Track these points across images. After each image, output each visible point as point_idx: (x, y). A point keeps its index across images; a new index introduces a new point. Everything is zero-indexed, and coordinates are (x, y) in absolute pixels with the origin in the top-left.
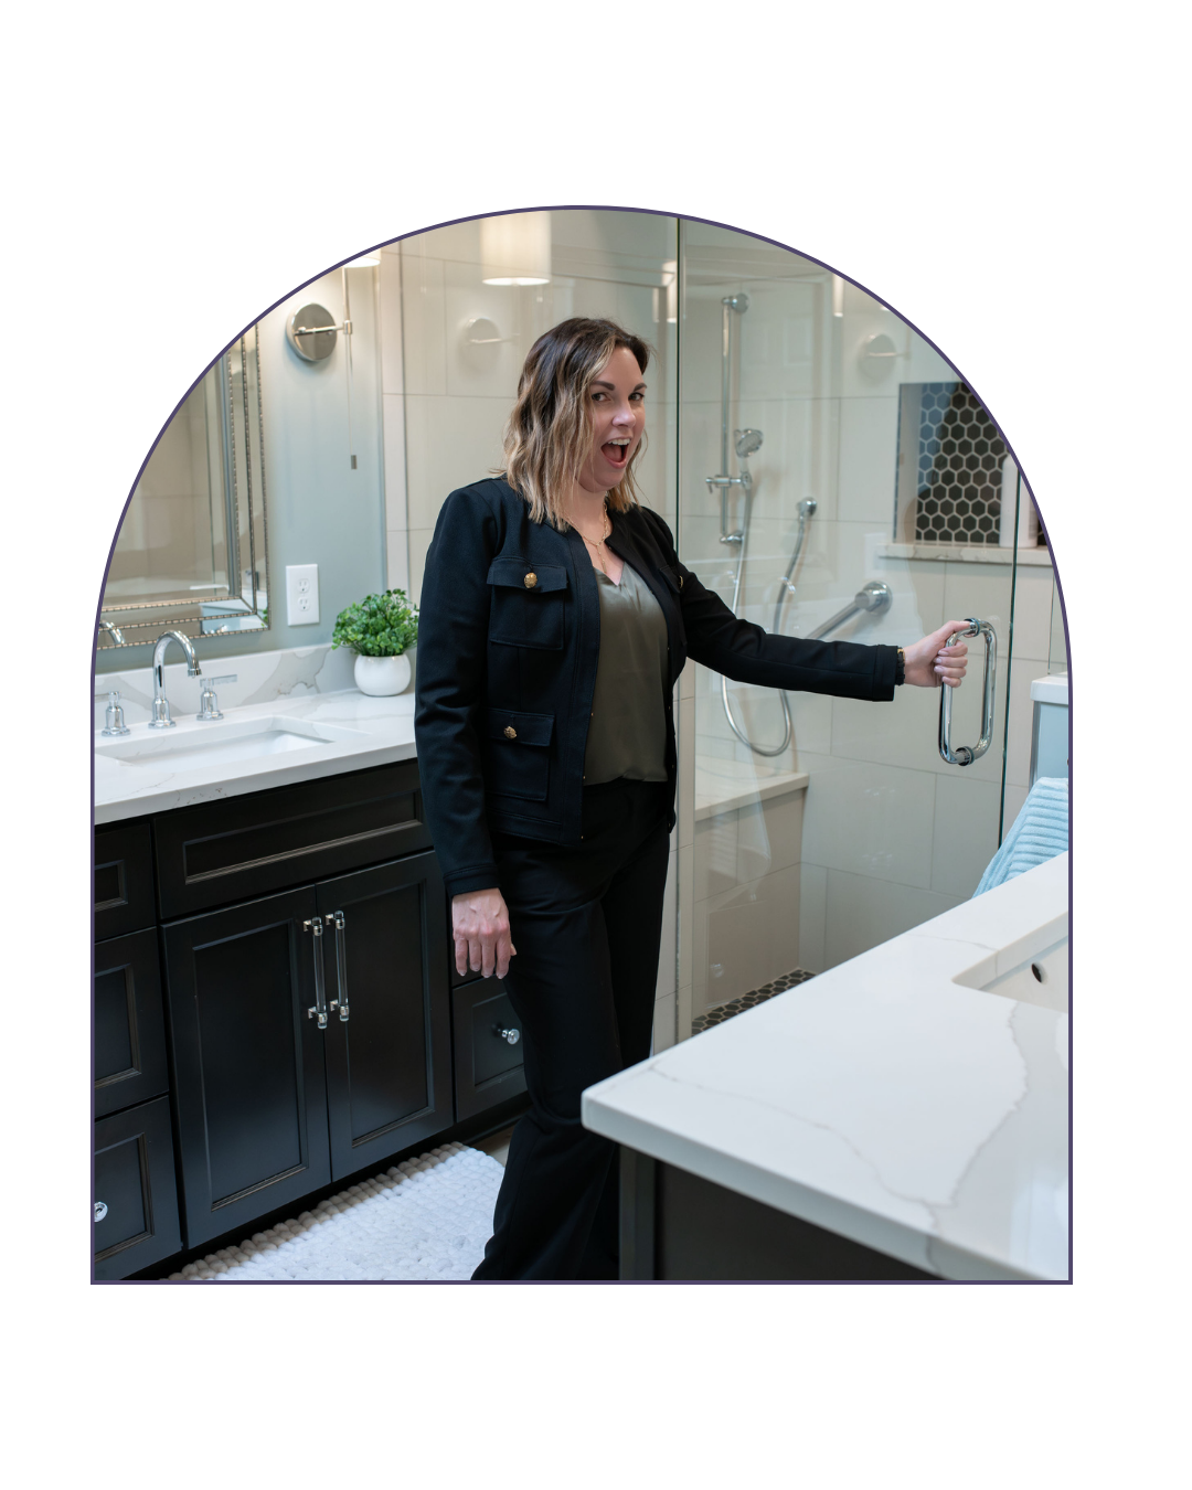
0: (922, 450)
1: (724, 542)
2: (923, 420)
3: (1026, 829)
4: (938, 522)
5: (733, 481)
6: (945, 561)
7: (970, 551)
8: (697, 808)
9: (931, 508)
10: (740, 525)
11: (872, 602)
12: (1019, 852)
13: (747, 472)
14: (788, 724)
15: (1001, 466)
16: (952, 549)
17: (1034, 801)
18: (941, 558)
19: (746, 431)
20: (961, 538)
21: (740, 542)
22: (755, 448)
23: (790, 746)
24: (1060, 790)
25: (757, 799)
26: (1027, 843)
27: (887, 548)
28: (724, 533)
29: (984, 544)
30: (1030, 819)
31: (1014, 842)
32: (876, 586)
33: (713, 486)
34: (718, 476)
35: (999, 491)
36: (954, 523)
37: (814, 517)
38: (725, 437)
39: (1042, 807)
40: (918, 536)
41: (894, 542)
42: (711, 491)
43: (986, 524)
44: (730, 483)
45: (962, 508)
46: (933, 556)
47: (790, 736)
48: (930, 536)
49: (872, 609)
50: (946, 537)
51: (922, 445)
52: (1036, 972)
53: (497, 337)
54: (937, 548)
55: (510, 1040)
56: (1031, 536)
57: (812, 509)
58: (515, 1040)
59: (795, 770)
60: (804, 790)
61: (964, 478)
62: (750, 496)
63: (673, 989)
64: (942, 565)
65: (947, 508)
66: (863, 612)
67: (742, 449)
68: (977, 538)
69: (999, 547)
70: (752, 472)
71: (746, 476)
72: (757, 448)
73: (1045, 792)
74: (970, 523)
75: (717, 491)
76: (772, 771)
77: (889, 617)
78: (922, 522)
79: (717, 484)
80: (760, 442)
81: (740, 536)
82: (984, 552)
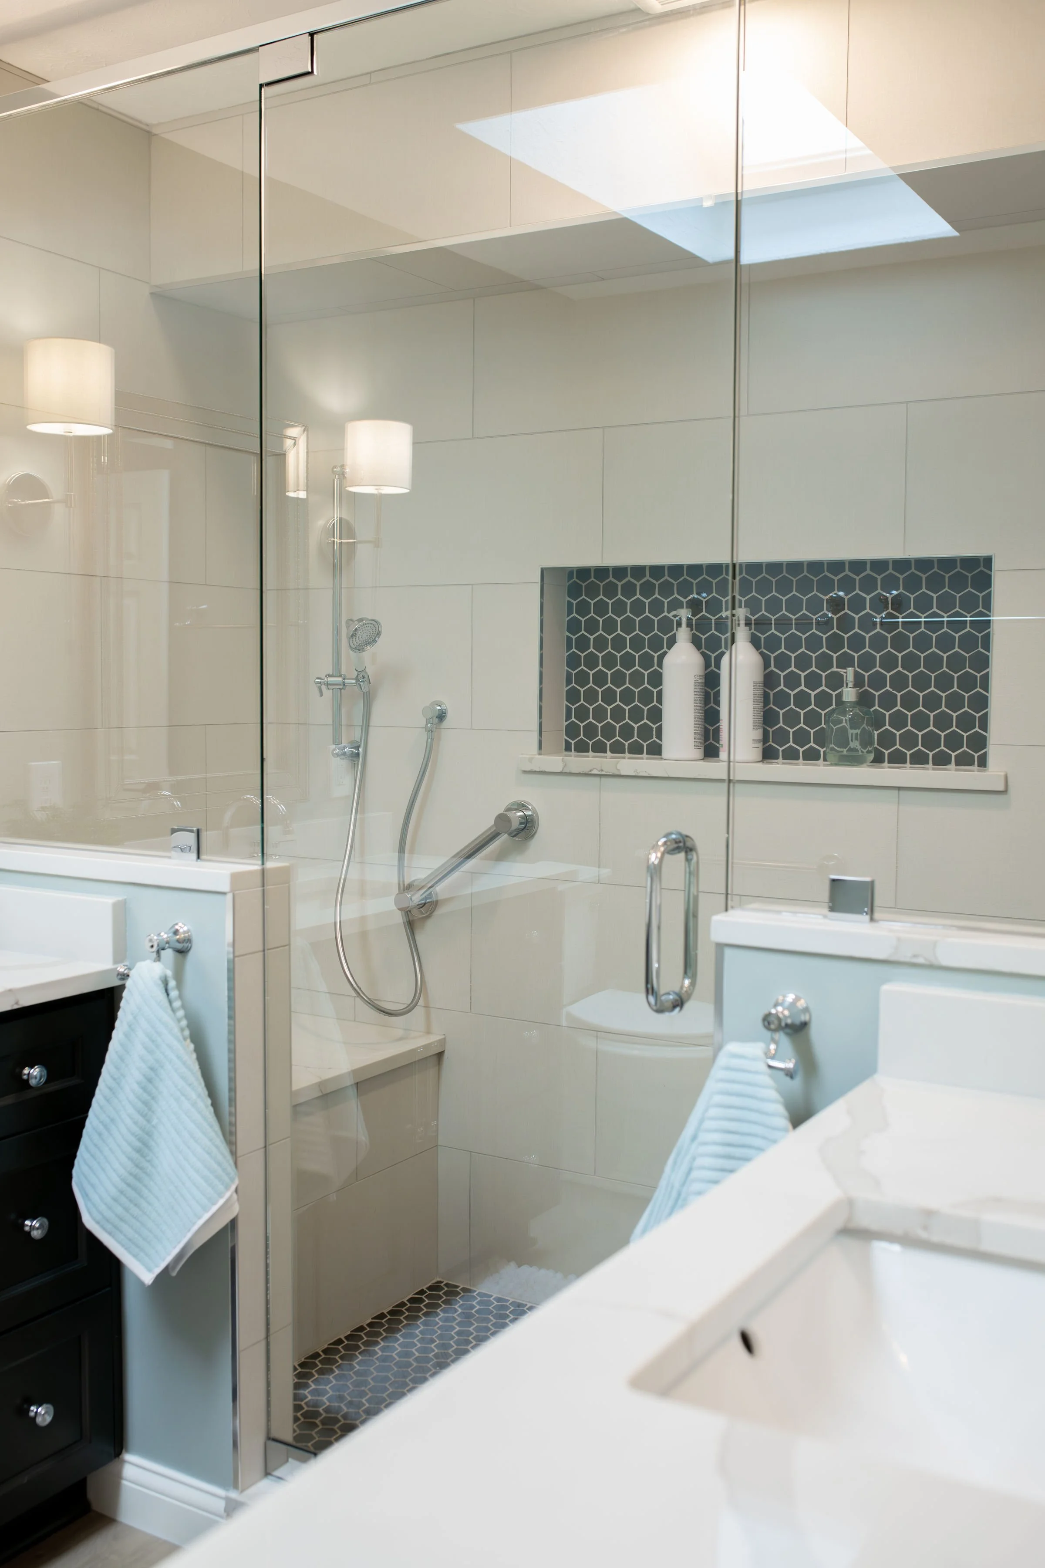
0: (569, 647)
1: (338, 755)
2: (570, 612)
3: (713, 1112)
4: (590, 731)
5: (346, 681)
6: (600, 776)
7: (628, 764)
8: (294, 1088)
9: (582, 714)
10: (357, 734)
11: (515, 825)
12: (705, 1144)
13: (364, 671)
14: (419, 975)
15: (660, 665)
16: (607, 762)
17: (722, 1074)
18: (595, 772)
19: (360, 620)
20: (617, 749)
21: (358, 754)
22: (371, 641)
23: (421, 1002)
24: (754, 1059)
25: (349, 1082)
26: (716, 1131)
27: (531, 760)
28: (337, 741)
29: (645, 755)
30: (717, 1099)
31: (698, 1129)
32: (521, 806)
33: (323, 687)
34: (329, 676)
35: (660, 693)
36: (608, 732)
37: (445, 724)
38: (337, 631)
39: (733, 1081)
40: (568, 748)
41: (540, 754)
42: (321, 694)
43: (645, 732)
44: (344, 684)
45: (618, 714)
46: (586, 770)
47: (420, 989)
48: (581, 748)
49: (515, 834)
50: (600, 748)
51: (569, 640)
52: (747, 1341)
53: (49, 498)
54: (590, 761)
55: (39, 1420)
56: (696, 746)
57: (441, 716)
58: (48, 1419)
59: (428, 1032)
60: (440, 1055)
61: (618, 679)
62: (368, 699)
63: (263, 1335)
64: (597, 779)
65: (600, 714)
66: (504, 837)
67: (358, 641)
68: (636, 750)
69: (662, 759)
70: (370, 671)
71: (362, 677)
72: (375, 641)
73: (735, 1062)
74: (627, 732)
75: (328, 693)
76: (400, 1033)
77: (535, 843)
78: (572, 731)
79: (327, 685)
80: (379, 634)
81: (358, 748)
82: (644, 764)
